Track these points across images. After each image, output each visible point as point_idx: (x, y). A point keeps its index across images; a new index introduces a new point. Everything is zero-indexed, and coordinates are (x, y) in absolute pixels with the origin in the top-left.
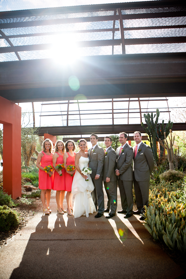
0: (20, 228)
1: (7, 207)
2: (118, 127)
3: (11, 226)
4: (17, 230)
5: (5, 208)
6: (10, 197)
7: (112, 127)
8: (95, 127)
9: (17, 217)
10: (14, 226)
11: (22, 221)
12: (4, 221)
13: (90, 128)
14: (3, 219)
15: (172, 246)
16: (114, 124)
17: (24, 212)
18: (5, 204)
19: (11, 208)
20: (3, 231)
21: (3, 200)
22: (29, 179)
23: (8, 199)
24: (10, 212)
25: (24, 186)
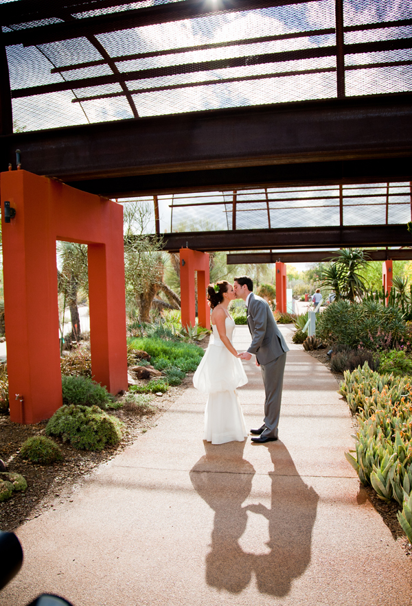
0: (122, 447)
1: (99, 410)
2: (353, 231)
3: (107, 443)
4: (116, 450)
5: (94, 411)
6: (103, 391)
7: (338, 232)
8: (298, 233)
9: (117, 429)
10: (111, 444)
11: (127, 435)
12: (94, 433)
13: (287, 233)
14: (92, 430)
15: (384, 492)
16: (344, 224)
17: (130, 419)
18: (96, 404)
19: (107, 410)
20: (92, 451)
21: (92, 396)
22: (146, 352)
23: (100, 395)
24: (105, 419)
25: (133, 368)
